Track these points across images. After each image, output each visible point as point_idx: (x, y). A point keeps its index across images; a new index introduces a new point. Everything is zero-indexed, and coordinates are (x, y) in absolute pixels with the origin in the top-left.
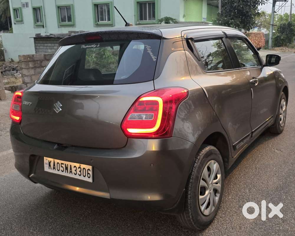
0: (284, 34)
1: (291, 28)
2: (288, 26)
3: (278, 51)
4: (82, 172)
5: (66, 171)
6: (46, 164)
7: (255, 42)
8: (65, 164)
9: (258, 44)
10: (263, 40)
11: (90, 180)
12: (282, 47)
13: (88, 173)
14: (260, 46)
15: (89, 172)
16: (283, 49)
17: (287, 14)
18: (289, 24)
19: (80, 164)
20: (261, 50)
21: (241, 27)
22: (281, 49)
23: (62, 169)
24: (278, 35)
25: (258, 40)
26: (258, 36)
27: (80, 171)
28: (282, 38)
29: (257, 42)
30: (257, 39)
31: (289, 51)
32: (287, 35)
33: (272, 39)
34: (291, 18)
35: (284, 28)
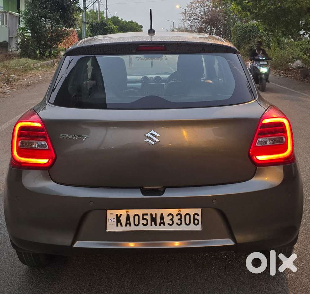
1: (105, 27)
2: (102, 25)
4: (183, 219)
5: (153, 223)
6: (111, 220)
8: (151, 215)
10: (77, 39)
11: (199, 228)
13: (194, 219)
15: (196, 217)
17: (93, 11)
18: (102, 23)
19: (179, 209)
23: (145, 222)
27: (180, 219)
34: (100, 16)
35: (97, 28)
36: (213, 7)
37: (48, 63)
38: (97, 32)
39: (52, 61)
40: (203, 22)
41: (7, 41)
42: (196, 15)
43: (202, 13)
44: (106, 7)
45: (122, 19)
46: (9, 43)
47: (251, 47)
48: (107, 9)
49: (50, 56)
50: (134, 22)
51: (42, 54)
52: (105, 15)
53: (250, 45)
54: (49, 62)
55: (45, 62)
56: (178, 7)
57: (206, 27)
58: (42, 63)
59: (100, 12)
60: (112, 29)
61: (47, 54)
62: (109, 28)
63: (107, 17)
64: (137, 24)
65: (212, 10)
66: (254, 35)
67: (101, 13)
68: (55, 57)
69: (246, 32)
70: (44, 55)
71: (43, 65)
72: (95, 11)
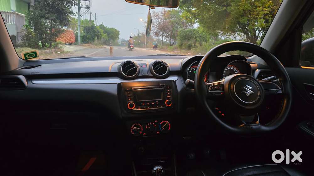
0: (89, 34)
1: (94, 30)
2: (92, 28)
3: (86, 47)
7: (67, 38)
9: (70, 40)
10: (74, 36)
12: (89, 44)
14: (72, 41)
16: (90, 46)
20: (72, 45)
21: (57, 22)
22: (88, 46)
24: (85, 34)
25: (69, 37)
26: (69, 33)
28: (88, 37)
29: (68, 38)
30: (68, 35)
31: (94, 47)
32: (91, 35)
33: (80, 36)
34: (91, 23)
35: (89, 30)
36: (164, 19)
37: (46, 52)
38: (88, 33)
39: (51, 50)
40: (158, 28)
41: (15, 35)
42: (154, 24)
43: (158, 23)
44: (95, 17)
45: (106, 27)
46: (17, 36)
47: (190, 44)
48: (96, 19)
49: (50, 47)
50: (114, 28)
51: (44, 46)
52: (95, 23)
53: (189, 43)
54: (48, 51)
55: (43, 51)
56: (141, 20)
57: (160, 32)
58: (41, 51)
59: (91, 20)
60: (99, 31)
61: (48, 45)
62: (97, 30)
63: (96, 24)
64: (116, 30)
65: (164, 21)
66: (191, 37)
67: (92, 22)
68: (54, 48)
69: (186, 34)
70: (46, 46)
71: (41, 53)
72: (88, 20)
